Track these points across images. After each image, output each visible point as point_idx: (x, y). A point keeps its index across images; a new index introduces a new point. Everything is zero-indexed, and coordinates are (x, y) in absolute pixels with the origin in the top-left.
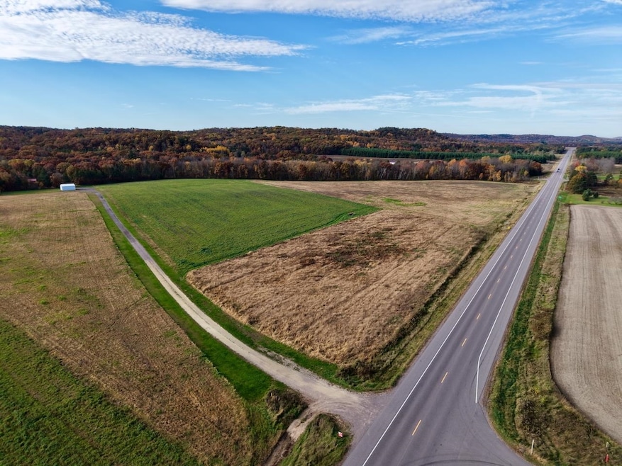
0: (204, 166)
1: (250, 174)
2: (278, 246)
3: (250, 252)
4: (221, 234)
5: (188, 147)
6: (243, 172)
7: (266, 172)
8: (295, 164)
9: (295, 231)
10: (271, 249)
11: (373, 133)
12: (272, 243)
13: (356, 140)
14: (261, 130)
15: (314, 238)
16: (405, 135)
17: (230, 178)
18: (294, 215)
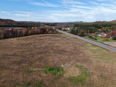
16: (4, 21)
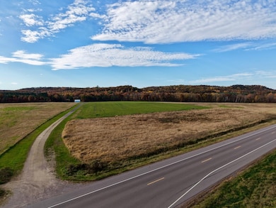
0: (138, 97)
13: (219, 89)
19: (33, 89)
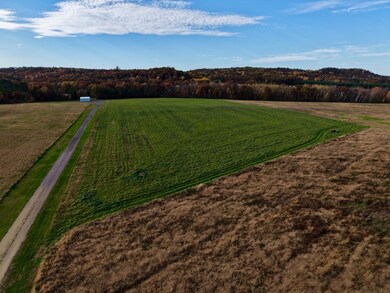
0: (189, 89)
1: (224, 95)
2: (245, 176)
3: (201, 185)
4: (175, 147)
5: (183, 78)
6: (217, 93)
7: (236, 93)
8: (261, 87)
9: (269, 149)
10: (236, 180)
11: (317, 72)
12: (236, 169)
13: (306, 75)
14: (235, 70)
15: (301, 163)
17: (207, 98)
18: (264, 129)
19: (12, 69)
